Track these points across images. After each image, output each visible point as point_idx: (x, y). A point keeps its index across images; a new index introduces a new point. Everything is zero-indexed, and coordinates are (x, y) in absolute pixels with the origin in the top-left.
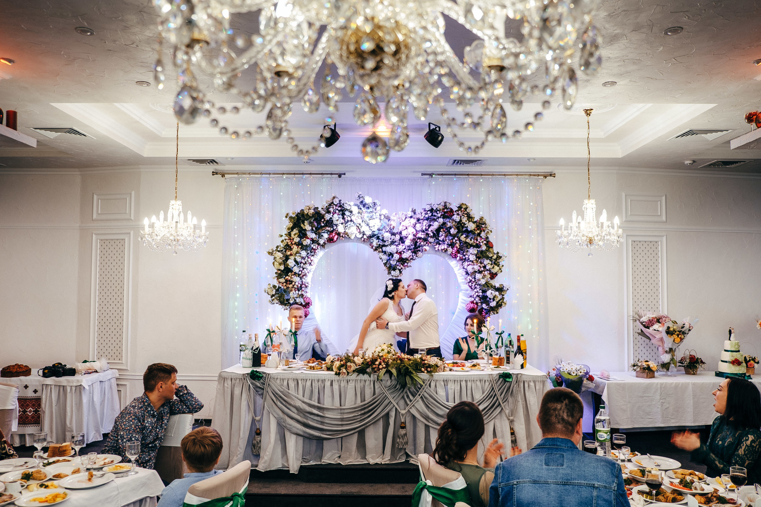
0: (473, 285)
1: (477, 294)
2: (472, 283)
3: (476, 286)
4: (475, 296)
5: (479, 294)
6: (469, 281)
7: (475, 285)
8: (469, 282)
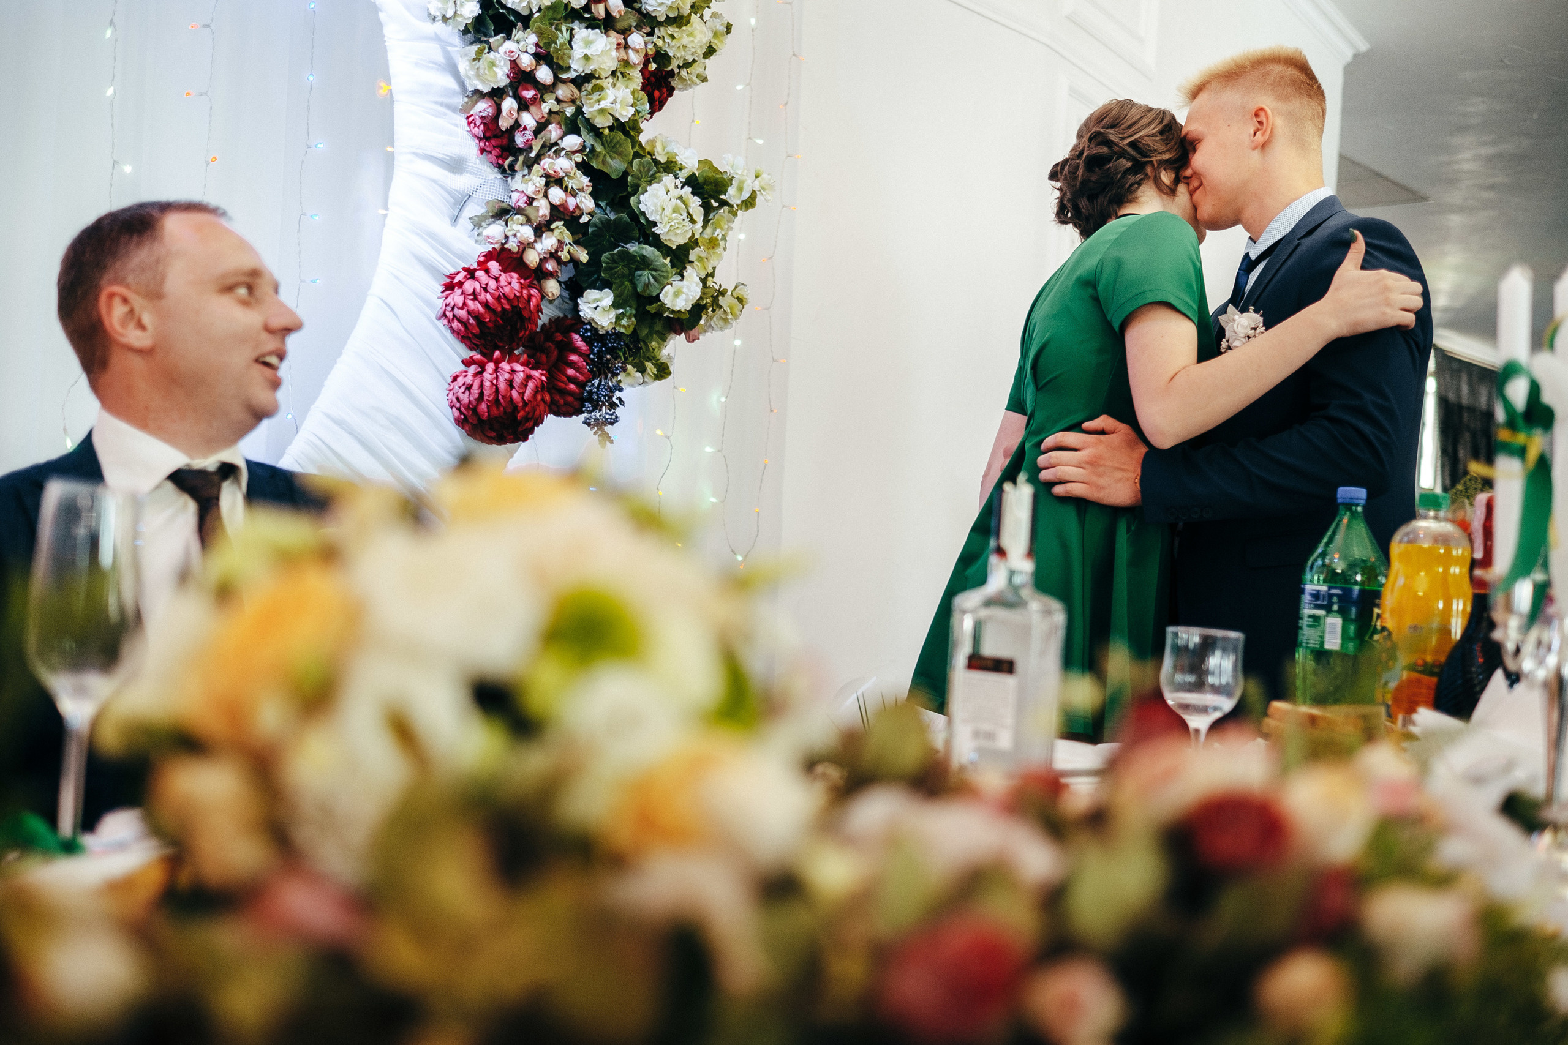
0: (528, 120)
1: (556, 194)
2: (523, 106)
3: (553, 132)
4: (543, 209)
5: (572, 203)
6: (501, 77)
7: (541, 128)
8: (496, 94)
